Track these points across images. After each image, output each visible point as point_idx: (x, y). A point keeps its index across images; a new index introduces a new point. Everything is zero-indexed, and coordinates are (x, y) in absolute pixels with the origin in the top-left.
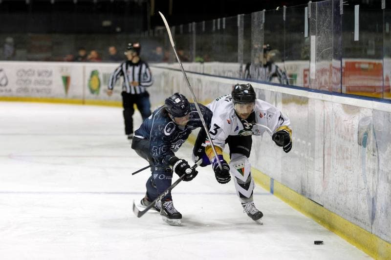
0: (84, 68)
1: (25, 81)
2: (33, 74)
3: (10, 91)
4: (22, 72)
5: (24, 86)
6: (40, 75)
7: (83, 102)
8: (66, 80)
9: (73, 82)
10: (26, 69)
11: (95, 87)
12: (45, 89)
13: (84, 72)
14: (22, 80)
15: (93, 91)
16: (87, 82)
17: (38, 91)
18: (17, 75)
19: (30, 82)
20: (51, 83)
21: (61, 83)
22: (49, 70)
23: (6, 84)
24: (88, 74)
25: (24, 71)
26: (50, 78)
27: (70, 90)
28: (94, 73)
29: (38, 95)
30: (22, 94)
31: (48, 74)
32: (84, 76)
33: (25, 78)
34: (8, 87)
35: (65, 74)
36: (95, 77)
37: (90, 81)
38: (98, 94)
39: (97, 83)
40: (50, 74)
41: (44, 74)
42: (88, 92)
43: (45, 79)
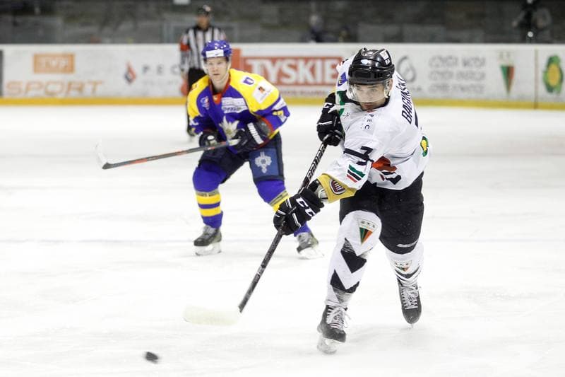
0: (536, 52)
1: (442, 74)
2: (456, 63)
3: (419, 89)
4: (438, 61)
5: (440, 82)
6: (466, 63)
7: (536, 106)
8: (508, 72)
9: (517, 75)
10: (444, 55)
11: (553, 82)
12: (472, 86)
13: (536, 59)
14: (438, 73)
15: (550, 89)
16: (540, 75)
17: (463, 89)
18: (431, 65)
19: (451, 75)
20: (483, 76)
21: (499, 76)
22: (480, 56)
23: (413, 80)
24: (543, 62)
25: (441, 58)
26: (483, 69)
27: (514, 88)
28: (552, 60)
29: (463, 95)
30: (439, 95)
31: (478, 63)
32: (536, 66)
33: (441, 69)
34: (416, 84)
35: (506, 63)
36: (553, 67)
37: (546, 72)
38: (559, 92)
39: (557, 76)
40: (482, 62)
41: (472, 62)
42: (542, 89)
43: (474, 69)
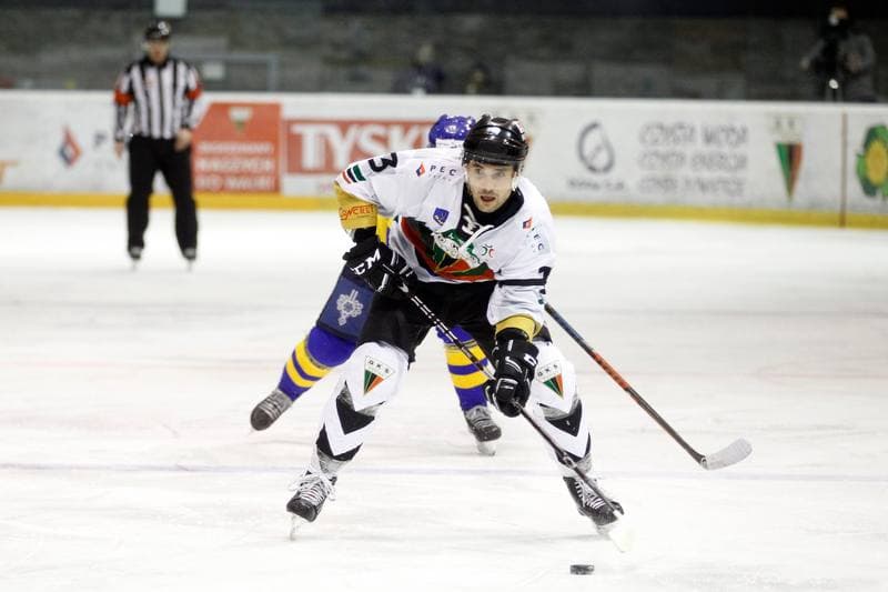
0: (845, 117)
1: (665, 158)
2: (690, 137)
3: (620, 186)
4: (657, 132)
5: (659, 173)
6: (709, 138)
7: (842, 221)
8: (790, 156)
9: (807, 162)
10: (669, 121)
11: (877, 176)
12: (724, 182)
13: (844, 132)
14: (656, 154)
15: (869, 188)
16: (852, 161)
17: (703, 186)
18: (642, 140)
19: (681, 158)
20: (742, 162)
21: (773, 162)
22: (738, 125)
23: (608, 168)
24: (857, 137)
25: (661, 127)
26: (741, 150)
27: (800, 186)
29: (704, 199)
30: (658, 197)
31: (733, 138)
32: (845, 144)
33: (662, 149)
34: (614, 176)
35: (787, 137)
36: (876, 146)
37: (862, 158)
39: (883, 165)
40: (742, 136)
41: (722, 136)
42: (854, 188)
43: (726, 150)
